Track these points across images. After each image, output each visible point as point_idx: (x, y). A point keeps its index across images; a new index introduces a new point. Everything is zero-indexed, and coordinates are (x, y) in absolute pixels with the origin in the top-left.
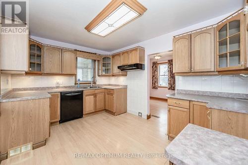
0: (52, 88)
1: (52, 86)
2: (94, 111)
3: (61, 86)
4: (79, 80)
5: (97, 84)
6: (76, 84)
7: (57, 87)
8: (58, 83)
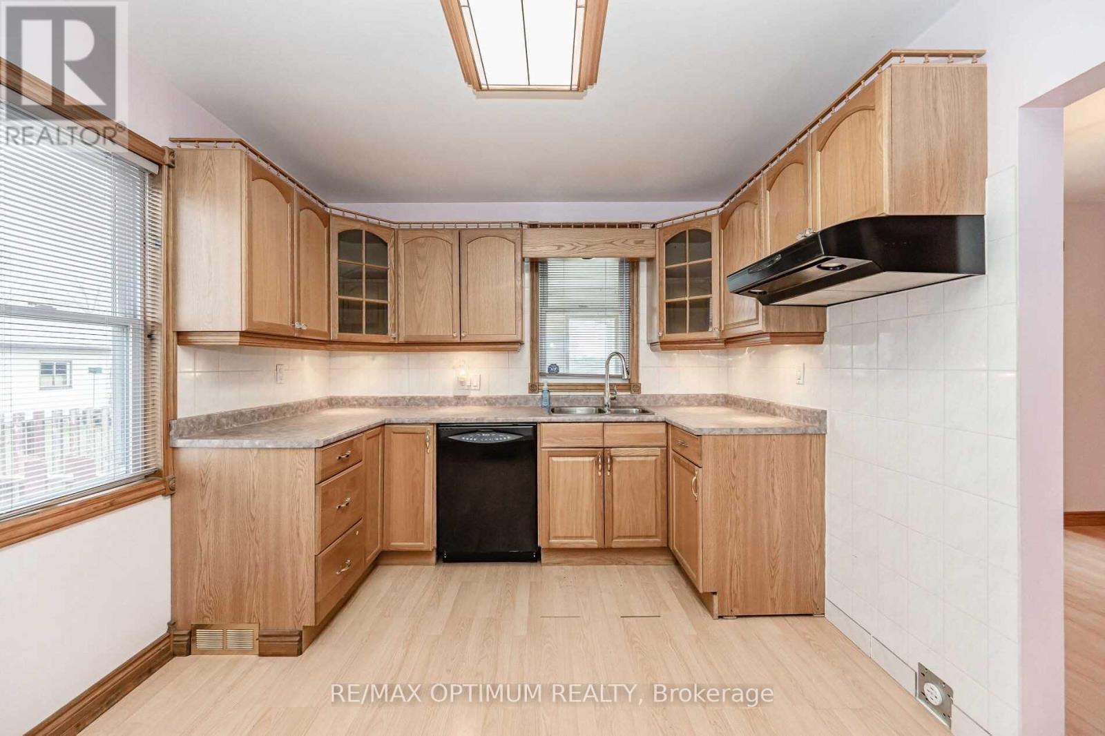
0: (441, 402)
1: (442, 394)
2: (593, 543)
3: (473, 394)
4: (554, 370)
5: (644, 391)
6: (533, 387)
7: (460, 400)
8: (462, 383)
